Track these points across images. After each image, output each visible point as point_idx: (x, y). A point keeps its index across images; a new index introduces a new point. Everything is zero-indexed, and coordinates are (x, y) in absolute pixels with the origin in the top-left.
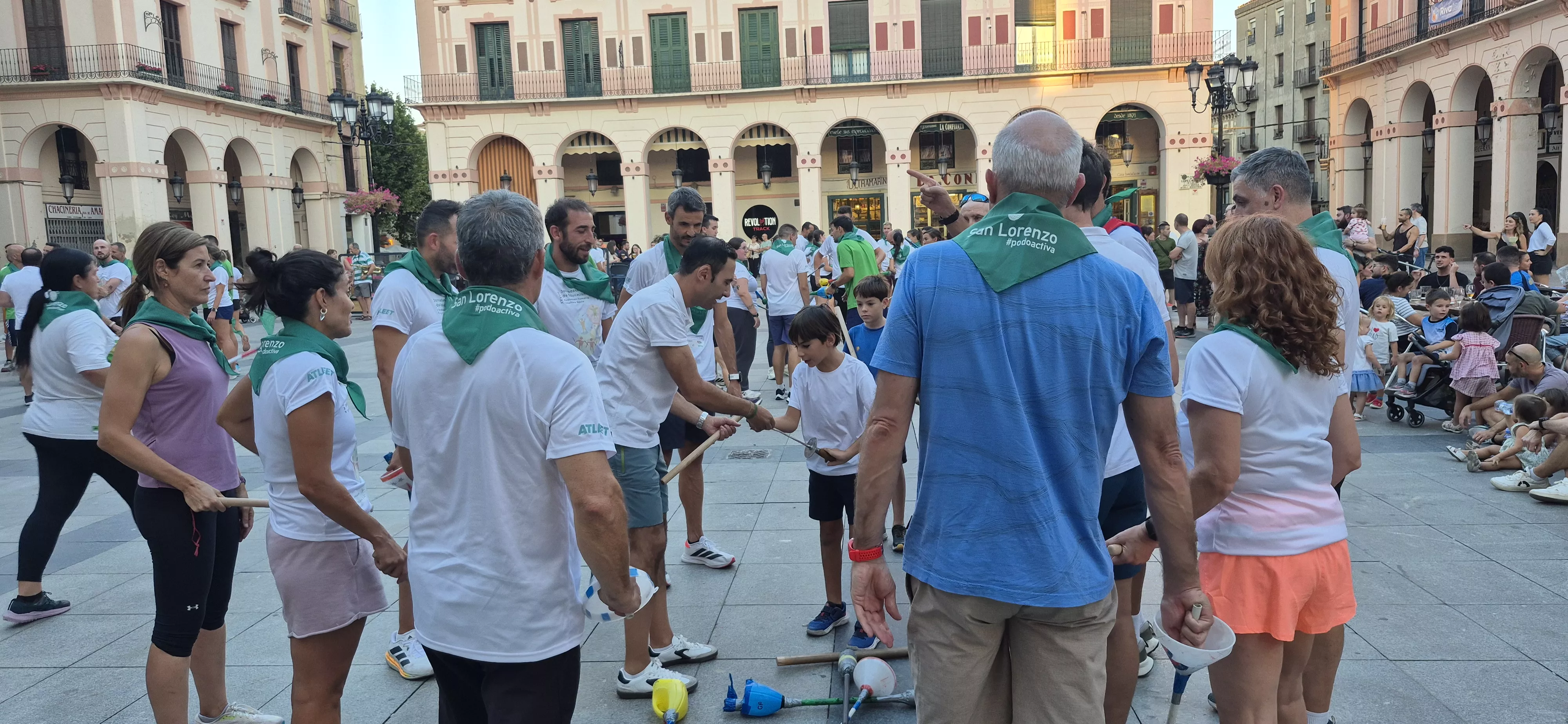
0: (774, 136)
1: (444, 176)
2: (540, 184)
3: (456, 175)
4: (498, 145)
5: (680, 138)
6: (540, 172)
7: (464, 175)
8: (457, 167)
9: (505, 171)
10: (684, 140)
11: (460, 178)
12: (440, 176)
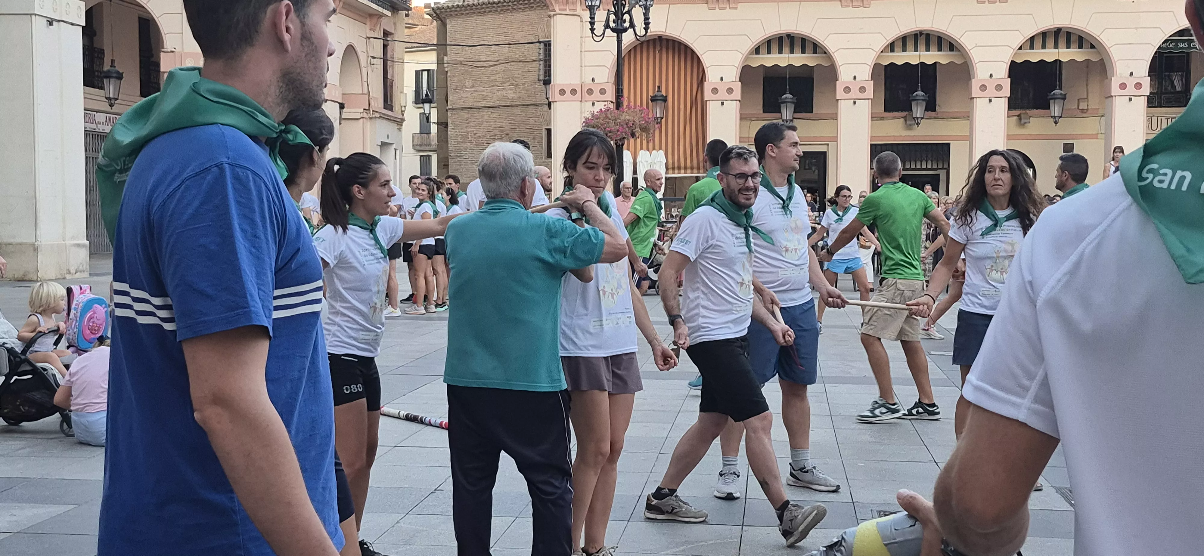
0: (1068, 47)
1: (574, 92)
2: (713, 108)
3: (590, 91)
4: (654, 48)
5: (922, 46)
6: (715, 91)
7: (603, 92)
8: (593, 80)
9: (659, 87)
10: (928, 50)
11: (596, 95)
12: (568, 92)
